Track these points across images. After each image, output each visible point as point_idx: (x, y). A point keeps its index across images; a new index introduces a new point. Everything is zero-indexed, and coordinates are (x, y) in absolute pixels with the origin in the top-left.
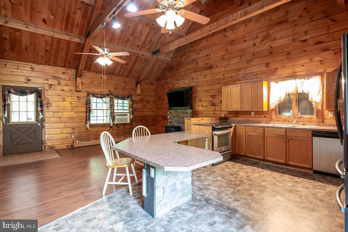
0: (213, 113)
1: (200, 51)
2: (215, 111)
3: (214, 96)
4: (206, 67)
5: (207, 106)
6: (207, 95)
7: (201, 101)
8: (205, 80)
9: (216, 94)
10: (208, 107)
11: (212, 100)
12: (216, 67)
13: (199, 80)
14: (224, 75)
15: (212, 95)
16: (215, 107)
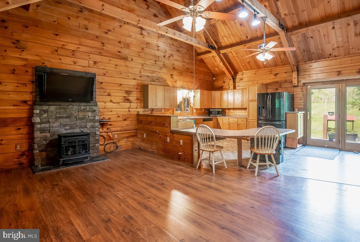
0: (127, 110)
1: (109, 31)
2: (129, 108)
3: (129, 92)
4: (119, 56)
5: (119, 103)
6: (119, 89)
7: (109, 95)
8: (116, 70)
9: (131, 90)
10: (121, 104)
11: (125, 95)
12: (131, 60)
13: (108, 68)
14: (141, 72)
15: (126, 91)
16: (130, 104)
